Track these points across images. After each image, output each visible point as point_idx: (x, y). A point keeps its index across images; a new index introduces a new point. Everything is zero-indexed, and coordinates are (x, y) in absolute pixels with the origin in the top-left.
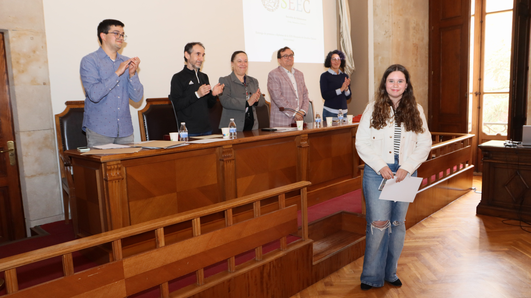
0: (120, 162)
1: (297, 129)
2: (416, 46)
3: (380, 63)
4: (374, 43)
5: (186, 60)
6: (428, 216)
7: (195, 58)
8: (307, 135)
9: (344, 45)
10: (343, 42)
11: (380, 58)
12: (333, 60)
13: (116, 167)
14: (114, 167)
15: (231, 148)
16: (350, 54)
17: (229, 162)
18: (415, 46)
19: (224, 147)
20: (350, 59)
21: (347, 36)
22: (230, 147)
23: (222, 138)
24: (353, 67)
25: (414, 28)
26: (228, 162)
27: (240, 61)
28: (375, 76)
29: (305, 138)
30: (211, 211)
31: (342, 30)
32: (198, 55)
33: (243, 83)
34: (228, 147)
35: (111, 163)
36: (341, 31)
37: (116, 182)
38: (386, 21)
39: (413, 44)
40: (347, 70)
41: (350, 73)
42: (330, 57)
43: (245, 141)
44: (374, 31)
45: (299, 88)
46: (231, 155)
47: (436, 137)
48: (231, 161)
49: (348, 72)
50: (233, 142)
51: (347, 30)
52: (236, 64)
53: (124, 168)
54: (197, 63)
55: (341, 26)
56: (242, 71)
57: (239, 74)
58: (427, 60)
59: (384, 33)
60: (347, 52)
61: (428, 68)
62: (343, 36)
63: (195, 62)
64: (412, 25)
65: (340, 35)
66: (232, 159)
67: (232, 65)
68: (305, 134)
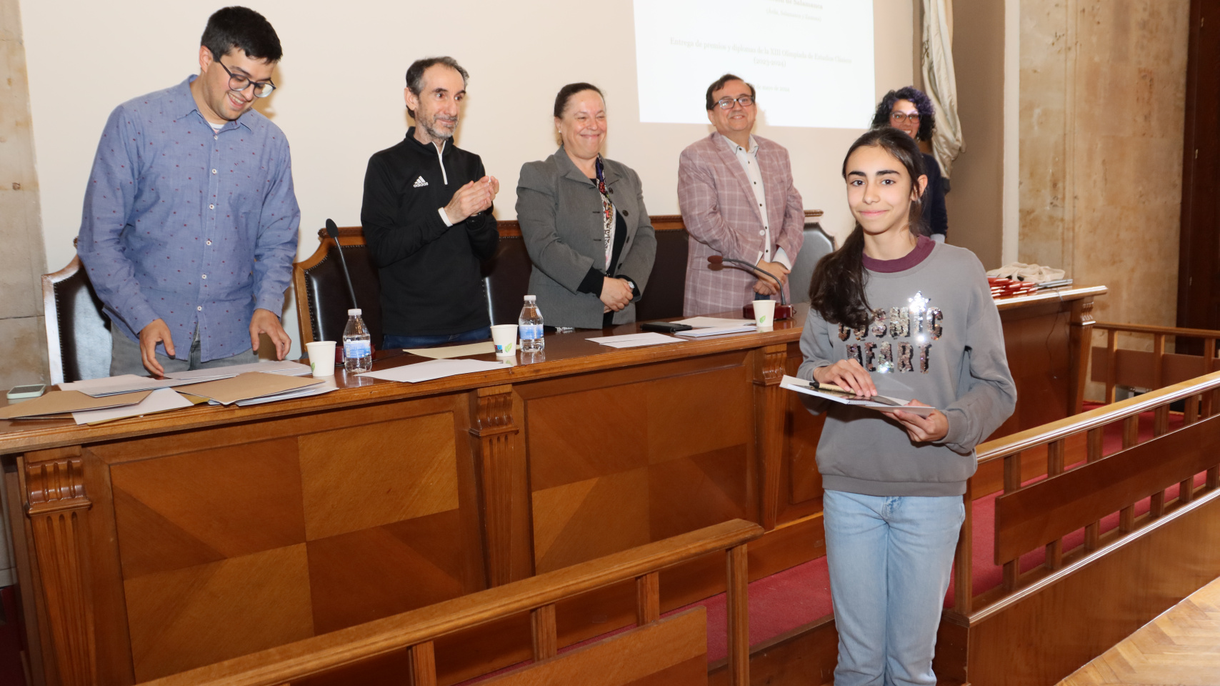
0: (77, 450)
1: (755, 325)
2: (1148, 78)
3: (1036, 128)
4: (1021, 71)
5: (411, 113)
6: (1181, 599)
7: (434, 105)
8: (784, 347)
9: (932, 77)
10: (931, 69)
11: (1037, 111)
12: (896, 116)
13: (62, 465)
14: (56, 467)
15: (509, 394)
16: (951, 102)
17: (499, 439)
18: (1144, 77)
19: (481, 392)
20: (949, 116)
21: (941, 51)
22: (502, 392)
23: (491, 357)
24: (958, 140)
25: (1144, 25)
26: (495, 441)
27: (582, 115)
28: (1021, 165)
29: (779, 355)
30: (335, 658)
31: (928, 36)
32: (441, 96)
33: (594, 181)
34: (497, 392)
35: (43, 456)
36: (925, 39)
37: (62, 517)
38: (1057, 5)
39: (1140, 71)
40: (941, 146)
41: (949, 156)
42: (887, 107)
43: (556, 371)
44: (1024, 37)
45: (770, 198)
46: (509, 418)
47: (1207, 343)
48: (506, 438)
49: (944, 154)
50: (513, 377)
51: (941, 34)
52: (569, 126)
53: (106, 468)
54: (438, 122)
55: (925, 25)
56: (587, 146)
57: (581, 153)
58: (1182, 114)
59: (1050, 40)
60: (940, 96)
61: (1182, 142)
62: (929, 51)
63: (432, 117)
64: (1138, 14)
65: (921, 49)
66: (512, 431)
67: (557, 129)
68: (776, 343)
